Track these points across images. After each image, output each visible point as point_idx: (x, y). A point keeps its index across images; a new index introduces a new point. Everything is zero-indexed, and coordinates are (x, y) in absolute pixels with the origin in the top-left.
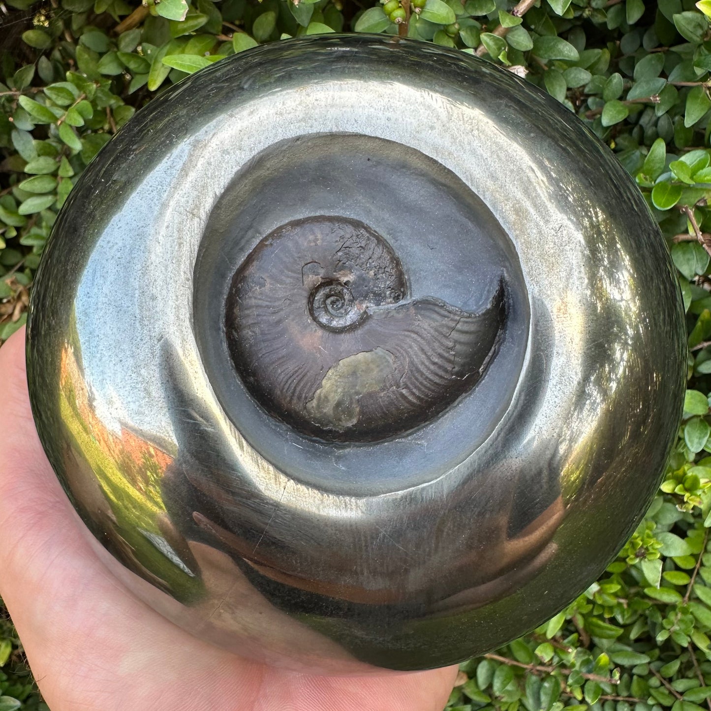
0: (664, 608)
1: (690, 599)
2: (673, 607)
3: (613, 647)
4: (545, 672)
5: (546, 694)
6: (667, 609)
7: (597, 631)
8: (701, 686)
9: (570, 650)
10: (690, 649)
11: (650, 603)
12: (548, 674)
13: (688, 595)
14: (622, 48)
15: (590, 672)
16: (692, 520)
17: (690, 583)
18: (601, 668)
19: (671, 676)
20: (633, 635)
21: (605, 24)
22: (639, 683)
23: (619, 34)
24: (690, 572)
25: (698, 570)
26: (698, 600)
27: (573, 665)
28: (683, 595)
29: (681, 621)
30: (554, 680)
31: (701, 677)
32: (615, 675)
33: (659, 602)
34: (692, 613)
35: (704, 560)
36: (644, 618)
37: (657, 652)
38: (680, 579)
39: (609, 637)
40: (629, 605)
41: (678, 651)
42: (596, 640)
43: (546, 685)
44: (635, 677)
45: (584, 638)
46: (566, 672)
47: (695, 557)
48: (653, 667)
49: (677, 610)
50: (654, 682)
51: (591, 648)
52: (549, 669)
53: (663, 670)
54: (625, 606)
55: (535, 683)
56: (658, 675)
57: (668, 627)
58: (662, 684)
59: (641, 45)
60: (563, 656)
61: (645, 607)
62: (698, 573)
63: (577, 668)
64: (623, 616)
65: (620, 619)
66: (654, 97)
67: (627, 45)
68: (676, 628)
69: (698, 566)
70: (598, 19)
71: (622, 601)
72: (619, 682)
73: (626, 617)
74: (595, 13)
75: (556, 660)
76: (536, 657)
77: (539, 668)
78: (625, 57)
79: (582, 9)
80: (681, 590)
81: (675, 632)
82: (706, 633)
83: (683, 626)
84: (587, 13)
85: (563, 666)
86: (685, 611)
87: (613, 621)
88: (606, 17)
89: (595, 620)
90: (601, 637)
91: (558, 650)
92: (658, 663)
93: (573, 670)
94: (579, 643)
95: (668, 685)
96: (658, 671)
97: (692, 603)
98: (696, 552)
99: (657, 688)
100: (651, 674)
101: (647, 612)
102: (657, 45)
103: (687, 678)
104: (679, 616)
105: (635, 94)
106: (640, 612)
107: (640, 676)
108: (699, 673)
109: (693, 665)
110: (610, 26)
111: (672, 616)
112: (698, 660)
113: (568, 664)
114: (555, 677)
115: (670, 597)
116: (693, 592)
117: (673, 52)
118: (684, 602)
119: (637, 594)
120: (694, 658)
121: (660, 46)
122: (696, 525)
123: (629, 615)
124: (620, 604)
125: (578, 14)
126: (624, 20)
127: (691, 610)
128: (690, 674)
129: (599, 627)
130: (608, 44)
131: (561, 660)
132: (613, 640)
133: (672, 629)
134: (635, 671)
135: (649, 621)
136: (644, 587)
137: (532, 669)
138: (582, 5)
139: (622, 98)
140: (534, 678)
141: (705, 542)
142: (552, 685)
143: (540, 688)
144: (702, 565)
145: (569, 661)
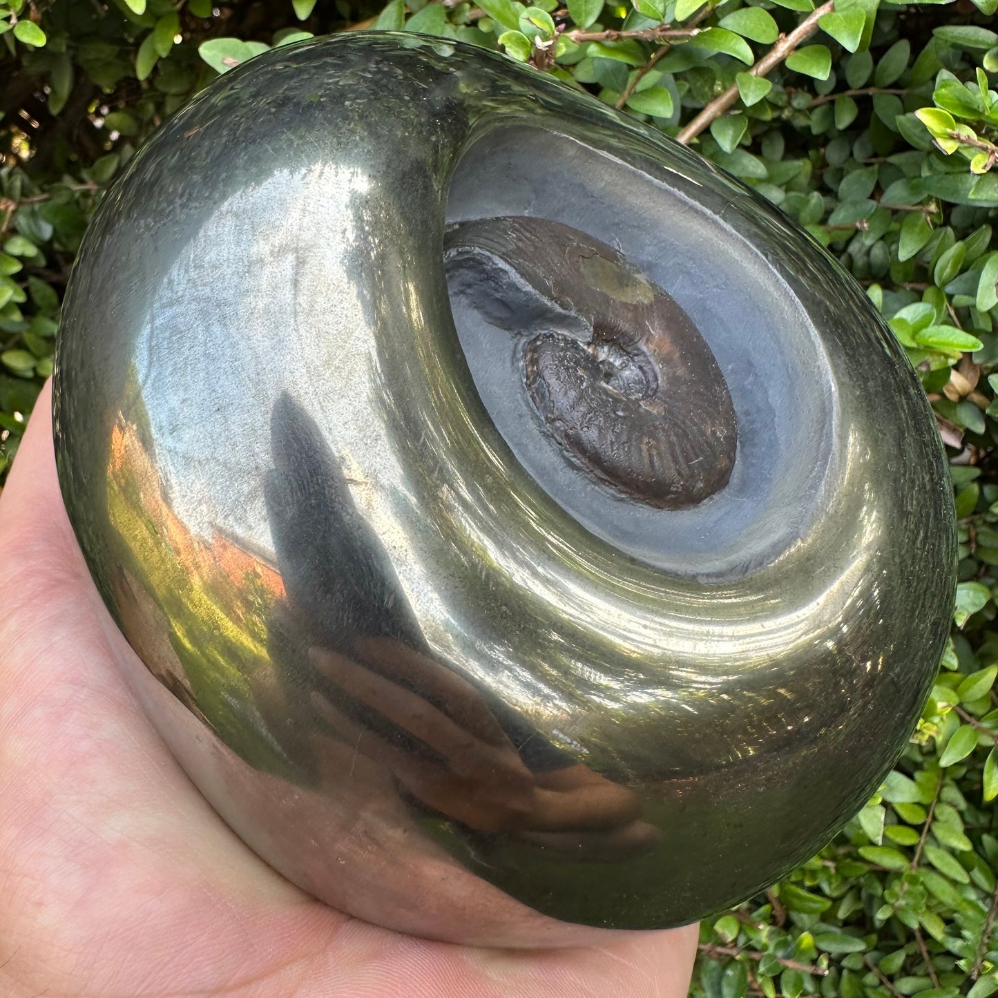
0: (884, 876)
1: (919, 864)
2: (898, 874)
3: (816, 926)
4: (727, 955)
5: (729, 985)
6: (890, 877)
7: (796, 902)
8: (934, 987)
9: (761, 927)
10: (918, 935)
11: (866, 868)
12: (732, 959)
13: (916, 858)
14: (827, 157)
15: (788, 957)
16: (919, 758)
17: (918, 844)
18: (803, 953)
19: (893, 972)
20: (842, 914)
21: (808, 128)
22: (850, 981)
23: (824, 139)
24: (918, 829)
25: (929, 826)
26: (930, 866)
27: (765, 948)
28: (911, 860)
29: (908, 893)
30: (739, 966)
31: (934, 977)
32: (822, 963)
33: (877, 868)
34: (923, 884)
35: (937, 812)
36: (856, 889)
37: (874, 938)
38: (907, 838)
39: (810, 912)
40: (837, 869)
41: (902, 939)
42: (795, 916)
43: (730, 972)
44: (845, 973)
45: (779, 912)
46: (755, 956)
47: (926, 808)
48: (869, 958)
49: (903, 878)
50: (871, 979)
51: (788, 926)
52: (733, 952)
53: (882, 963)
54: (833, 871)
55: (714, 969)
56: (875, 970)
57: (891, 901)
58: (881, 983)
59: (851, 154)
60: (752, 935)
61: (859, 873)
62: (929, 830)
63: (771, 950)
64: (830, 884)
65: (826, 888)
66: (861, 222)
67: (834, 154)
68: (902, 902)
69: (929, 820)
70: (800, 122)
71: (830, 864)
72: (827, 973)
73: (834, 886)
74: (797, 114)
75: (742, 941)
76: (716, 934)
77: (719, 949)
78: (831, 168)
79: (781, 109)
80: (908, 851)
81: (900, 909)
82: (939, 915)
83: (911, 901)
84: (786, 114)
85: (750, 948)
86: (913, 880)
87: (817, 890)
88: (809, 118)
89: (793, 888)
90: (800, 911)
91: (745, 927)
92: (875, 954)
93: (766, 953)
94: (772, 920)
95: (889, 985)
96: (876, 965)
97: (923, 870)
98: (926, 801)
99: (874, 988)
100: (867, 969)
101: (862, 880)
102: (871, 153)
103: (915, 975)
104: (906, 886)
105: (838, 218)
106: (852, 880)
107: (851, 971)
108: (931, 970)
109: (922, 960)
110: (816, 130)
111: (896, 887)
112: (929, 952)
113: (759, 947)
114: (741, 962)
115: (893, 861)
116: (923, 855)
117: (891, 165)
118: (912, 868)
119: (848, 855)
120: (924, 949)
121: (875, 155)
122: (926, 766)
123: (837, 884)
124: (825, 868)
125: (776, 114)
126: (833, 123)
127: (922, 879)
128: (920, 970)
129: (799, 897)
130: (811, 153)
131: (749, 940)
132: (816, 917)
133: (897, 904)
134: (845, 963)
135: (864, 895)
136: (857, 846)
137: (710, 951)
138: (780, 103)
139: (823, 221)
140: (713, 964)
141: (938, 788)
142: (738, 972)
143: (721, 976)
144: (934, 819)
145: (759, 942)
